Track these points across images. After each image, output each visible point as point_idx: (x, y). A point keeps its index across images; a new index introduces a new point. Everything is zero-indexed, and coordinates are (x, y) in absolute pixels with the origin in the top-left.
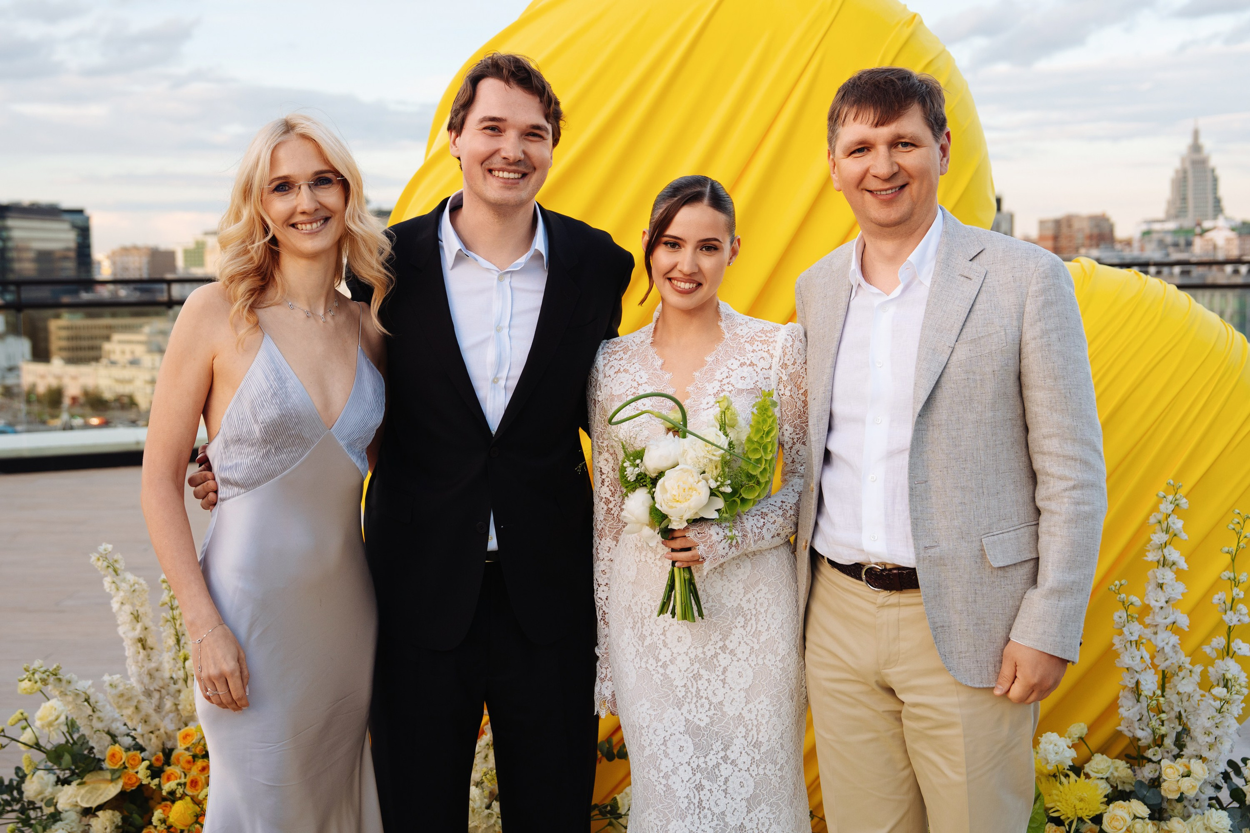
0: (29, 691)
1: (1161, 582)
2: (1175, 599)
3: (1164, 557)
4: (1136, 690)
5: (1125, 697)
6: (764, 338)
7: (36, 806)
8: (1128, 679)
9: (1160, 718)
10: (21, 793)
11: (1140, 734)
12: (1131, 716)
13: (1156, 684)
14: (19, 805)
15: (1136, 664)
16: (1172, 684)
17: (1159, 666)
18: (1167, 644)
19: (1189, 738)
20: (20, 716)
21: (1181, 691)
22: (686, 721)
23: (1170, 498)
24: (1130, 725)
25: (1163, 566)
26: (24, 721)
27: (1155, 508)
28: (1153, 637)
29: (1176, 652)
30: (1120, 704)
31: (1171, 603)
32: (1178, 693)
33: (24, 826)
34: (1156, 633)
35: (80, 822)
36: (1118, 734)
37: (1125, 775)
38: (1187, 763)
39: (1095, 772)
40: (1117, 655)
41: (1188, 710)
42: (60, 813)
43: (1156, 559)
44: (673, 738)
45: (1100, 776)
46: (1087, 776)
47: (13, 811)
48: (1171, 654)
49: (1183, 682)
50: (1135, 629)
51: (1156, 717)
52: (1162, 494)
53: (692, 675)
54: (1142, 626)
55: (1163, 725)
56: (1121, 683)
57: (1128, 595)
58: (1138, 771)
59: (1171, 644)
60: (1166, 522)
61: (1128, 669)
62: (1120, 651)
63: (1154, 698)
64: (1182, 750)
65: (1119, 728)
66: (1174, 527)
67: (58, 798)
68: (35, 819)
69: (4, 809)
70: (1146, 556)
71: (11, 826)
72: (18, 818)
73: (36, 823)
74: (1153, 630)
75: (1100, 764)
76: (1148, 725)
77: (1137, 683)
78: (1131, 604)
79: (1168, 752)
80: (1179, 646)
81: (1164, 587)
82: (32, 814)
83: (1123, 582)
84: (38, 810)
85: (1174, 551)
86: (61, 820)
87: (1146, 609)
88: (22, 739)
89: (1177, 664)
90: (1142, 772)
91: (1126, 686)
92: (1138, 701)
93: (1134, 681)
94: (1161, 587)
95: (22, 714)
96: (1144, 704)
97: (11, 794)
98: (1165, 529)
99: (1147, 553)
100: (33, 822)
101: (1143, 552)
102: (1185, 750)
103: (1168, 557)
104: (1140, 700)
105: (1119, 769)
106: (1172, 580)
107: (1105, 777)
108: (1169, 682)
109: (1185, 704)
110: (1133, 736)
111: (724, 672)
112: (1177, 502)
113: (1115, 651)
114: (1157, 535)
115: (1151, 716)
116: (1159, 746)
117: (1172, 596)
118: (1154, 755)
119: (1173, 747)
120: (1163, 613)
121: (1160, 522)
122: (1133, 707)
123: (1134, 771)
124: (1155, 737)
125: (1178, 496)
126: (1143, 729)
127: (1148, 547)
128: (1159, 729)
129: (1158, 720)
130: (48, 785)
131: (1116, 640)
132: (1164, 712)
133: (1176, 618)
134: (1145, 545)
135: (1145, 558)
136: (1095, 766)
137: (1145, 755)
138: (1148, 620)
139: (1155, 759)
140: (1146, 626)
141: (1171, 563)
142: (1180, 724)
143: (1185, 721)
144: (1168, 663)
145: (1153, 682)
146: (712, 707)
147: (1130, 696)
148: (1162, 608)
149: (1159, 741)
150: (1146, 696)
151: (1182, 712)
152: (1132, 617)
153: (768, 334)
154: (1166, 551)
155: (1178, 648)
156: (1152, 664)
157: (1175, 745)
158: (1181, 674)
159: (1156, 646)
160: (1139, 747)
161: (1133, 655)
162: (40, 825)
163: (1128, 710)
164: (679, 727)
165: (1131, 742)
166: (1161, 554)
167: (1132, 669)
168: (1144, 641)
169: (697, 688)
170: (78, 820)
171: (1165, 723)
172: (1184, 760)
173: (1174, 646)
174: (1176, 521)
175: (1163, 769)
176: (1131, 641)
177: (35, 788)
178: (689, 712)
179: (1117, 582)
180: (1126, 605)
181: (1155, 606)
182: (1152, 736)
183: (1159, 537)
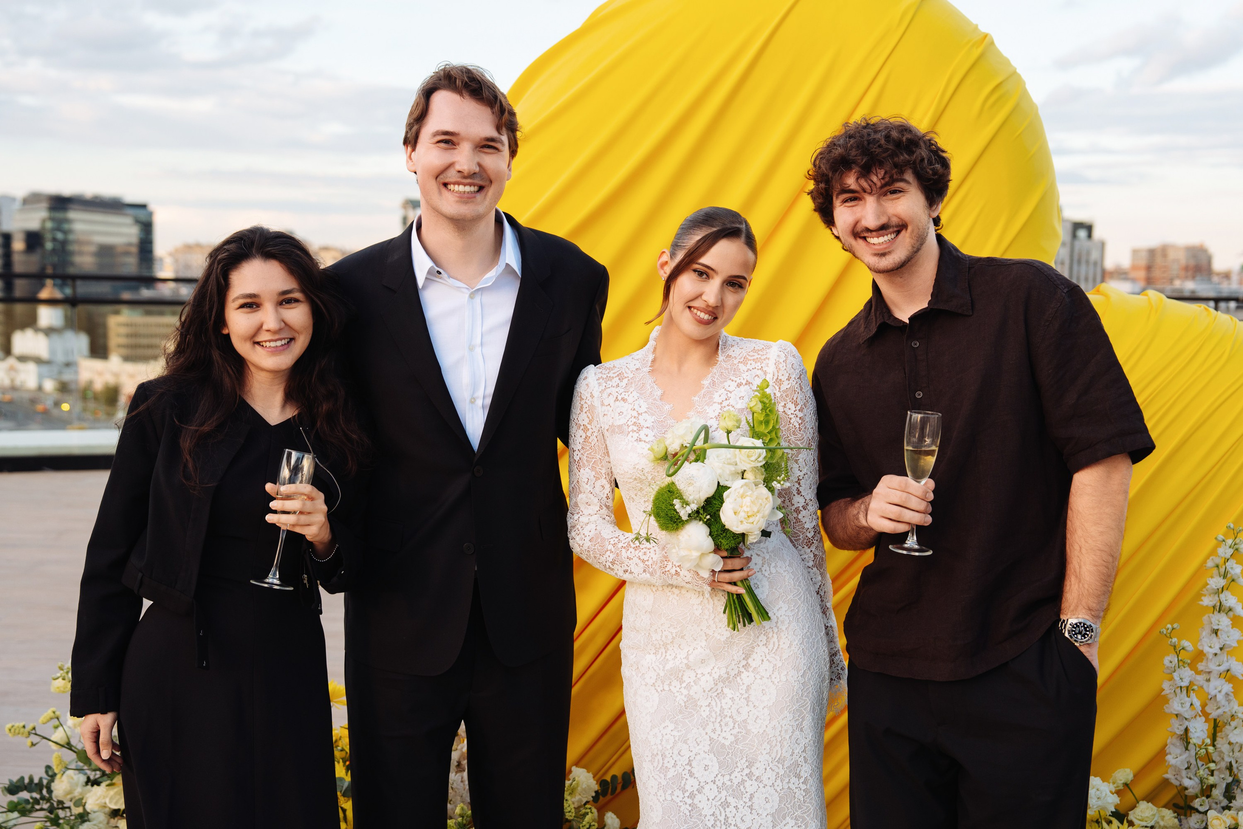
0: (62, 689)
1: (1216, 627)
2: (1230, 646)
3: (1221, 603)
4: (1185, 738)
5: (1173, 744)
6: (756, 356)
7: (65, 805)
8: (1177, 726)
9: (1208, 768)
10: (50, 791)
11: (1187, 783)
12: (1178, 764)
13: (1206, 732)
14: (48, 804)
15: (1186, 711)
16: (1223, 733)
17: (1210, 714)
18: (1220, 692)
19: (1239, 790)
20: (52, 715)
21: (1233, 740)
22: (710, 740)
23: (1230, 542)
24: (1178, 771)
25: (1219, 612)
26: (56, 720)
27: (1213, 552)
28: (1205, 685)
29: (1229, 701)
30: (1167, 752)
31: (1226, 650)
32: (1230, 743)
33: (52, 825)
34: (1208, 680)
35: (108, 823)
36: (1166, 783)
37: (1171, 825)
38: (1235, 816)
39: (1140, 820)
40: (1166, 700)
41: (1239, 761)
42: (88, 813)
43: (1211, 604)
44: (698, 757)
45: (1145, 824)
46: (1131, 823)
47: (42, 809)
48: (1223, 702)
49: (1235, 732)
50: (1186, 675)
51: (1204, 767)
52: (1221, 537)
53: (716, 694)
54: (1193, 672)
55: (1212, 775)
56: (1169, 729)
57: (1179, 641)
58: (1184, 821)
59: (1223, 692)
60: (1224, 567)
61: (1177, 715)
62: (1170, 696)
63: (1203, 747)
64: (1231, 802)
65: (1166, 776)
66: (1232, 572)
67: (87, 798)
68: (64, 818)
69: (33, 807)
70: (1202, 600)
71: (39, 825)
72: (47, 817)
73: (64, 823)
74: (1205, 676)
75: (1144, 812)
76: (1196, 774)
77: (1187, 730)
78: (1183, 649)
79: (1216, 803)
80: (1232, 695)
81: (1219, 633)
82: (61, 813)
83: (1175, 625)
84: (68, 810)
85: (1232, 596)
86: (89, 820)
87: (1200, 655)
88: (53, 738)
89: (1229, 714)
90: (1188, 823)
91: (1175, 733)
92: (1187, 749)
93: (1183, 728)
94: (1216, 633)
95: (54, 712)
96: (1193, 753)
97: (41, 792)
98: (1223, 573)
99: (1203, 598)
100: (61, 821)
101: (1199, 596)
102: (1234, 801)
103: (1224, 603)
104: (1189, 748)
105: (1166, 818)
106: (1227, 626)
107: (1149, 825)
108: (1221, 731)
109: (1237, 754)
110: (1180, 785)
111: (747, 690)
112: (1236, 546)
113: (1165, 696)
114: (1214, 580)
115: (1200, 765)
116: (1208, 797)
117: (1227, 643)
118: (1201, 805)
119: (1221, 798)
120: (1216, 660)
121: (1217, 566)
122: (1181, 755)
123: (1180, 821)
124: (1202, 786)
125: (1237, 541)
126: (1190, 778)
127: (1204, 592)
128: (1207, 779)
129: (1207, 770)
130: (77, 785)
131: (1166, 685)
132: (1214, 762)
133: (1230, 666)
134: (1201, 589)
135: (1201, 603)
136: (1140, 814)
137: (1192, 804)
138: (1201, 666)
139: (1201, 809)
140: (1198, 672)
141: (1227, 609)
142: (1230, 775)
143: (1236, 773)
144: (1220, 711)
145: (1202, 730)
146: (736, 726)
147: (1178, 743)
148: (1216, 654)
149: (1207, 791)
150: (1195, 745)
151: (1234, 763)
152: (1184, 662)
153: (760, 352)
154: (1222, 596)
155: (1232, 697)
156: (1203, 711)
157: (1225, 796)
158: (1233, 724)
159: (1208, 694)
160: (1186, 796)
161: (1182, 701)
162: (68, 825)
163: (1176, 757)
164: (704, 746)
165: (1179, 792)
166: (1217, 599)
167: (1181, 715)
168: (1195, 687)
169: (721, 707)
170: (105, 822)
171: (1215, 773)
172: (1232, 812)
173: (1227, 694)
174: (1235, 566)
175: (1209, 820)
176: (1181, 687)
177: (64, 787)
178: (714, 731)
179: (1169, 626)
180: (1177, 650)
181: (1208, 652)
182: (1200, 785)
183: (1217, 582)
